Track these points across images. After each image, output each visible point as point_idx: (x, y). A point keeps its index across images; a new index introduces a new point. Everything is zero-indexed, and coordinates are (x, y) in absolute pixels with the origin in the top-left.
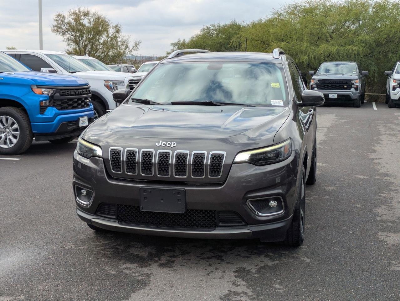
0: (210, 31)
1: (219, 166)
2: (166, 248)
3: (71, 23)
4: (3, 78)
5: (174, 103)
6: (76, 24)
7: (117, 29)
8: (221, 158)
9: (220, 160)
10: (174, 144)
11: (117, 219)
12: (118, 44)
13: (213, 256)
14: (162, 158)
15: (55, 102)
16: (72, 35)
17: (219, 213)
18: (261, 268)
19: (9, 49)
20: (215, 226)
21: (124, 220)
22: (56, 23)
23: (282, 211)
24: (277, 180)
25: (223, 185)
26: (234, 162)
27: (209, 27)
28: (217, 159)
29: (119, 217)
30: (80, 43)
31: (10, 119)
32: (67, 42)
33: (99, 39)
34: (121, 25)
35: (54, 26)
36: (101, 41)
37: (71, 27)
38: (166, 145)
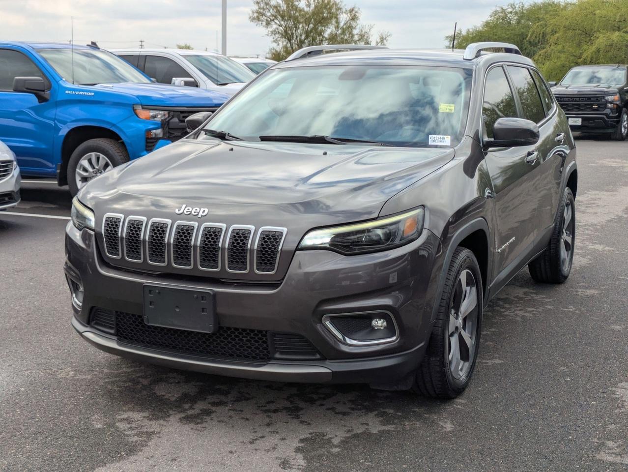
0: (506, 15)
1: (274, 252)
2: (217, 387)
3: (280, 7)
4: (93, 94)
5: (264, 139)
6: (288, 7)
7: (353, 15)
8: (276, 239)
9: (275, 243)
10: (204, 211)
11: (116, 336)
12: (354, 39)
13: (285, 408)
14: (181, 236)
15: (171, 132)
16: (281, 26)
17: (275, 336)
18: (356, 436)
19: (180, 48)
20: (267, 358)
21: (127, 338)
22: (257, 8)
23: (394, 338)
24: (391, 278)
25: (278, 287)
26: (300, 247)
27: (504, 8)
28: (270, 240)
29: (119, 332)
30: (293, 37)
31: (103, 157)
32: (273, 36)
33: (323, 31)
34: (359, 9)
35: (253, 12)
36: (326, 35)
37: (279, 12)
38: (191, 212)
